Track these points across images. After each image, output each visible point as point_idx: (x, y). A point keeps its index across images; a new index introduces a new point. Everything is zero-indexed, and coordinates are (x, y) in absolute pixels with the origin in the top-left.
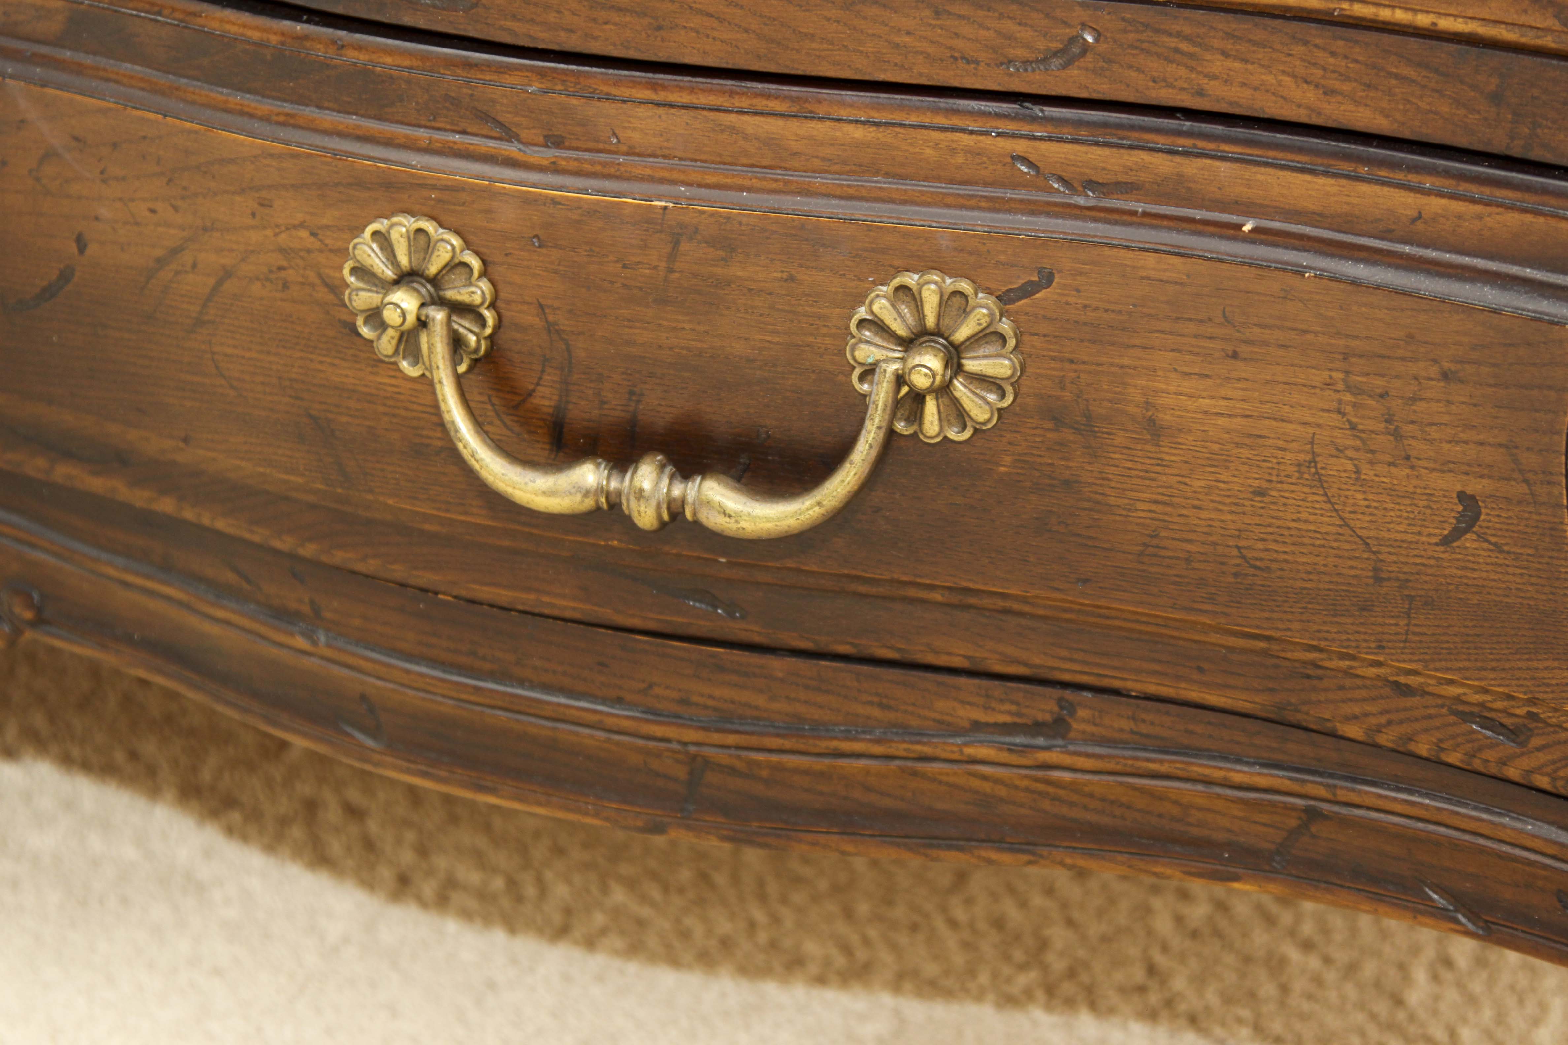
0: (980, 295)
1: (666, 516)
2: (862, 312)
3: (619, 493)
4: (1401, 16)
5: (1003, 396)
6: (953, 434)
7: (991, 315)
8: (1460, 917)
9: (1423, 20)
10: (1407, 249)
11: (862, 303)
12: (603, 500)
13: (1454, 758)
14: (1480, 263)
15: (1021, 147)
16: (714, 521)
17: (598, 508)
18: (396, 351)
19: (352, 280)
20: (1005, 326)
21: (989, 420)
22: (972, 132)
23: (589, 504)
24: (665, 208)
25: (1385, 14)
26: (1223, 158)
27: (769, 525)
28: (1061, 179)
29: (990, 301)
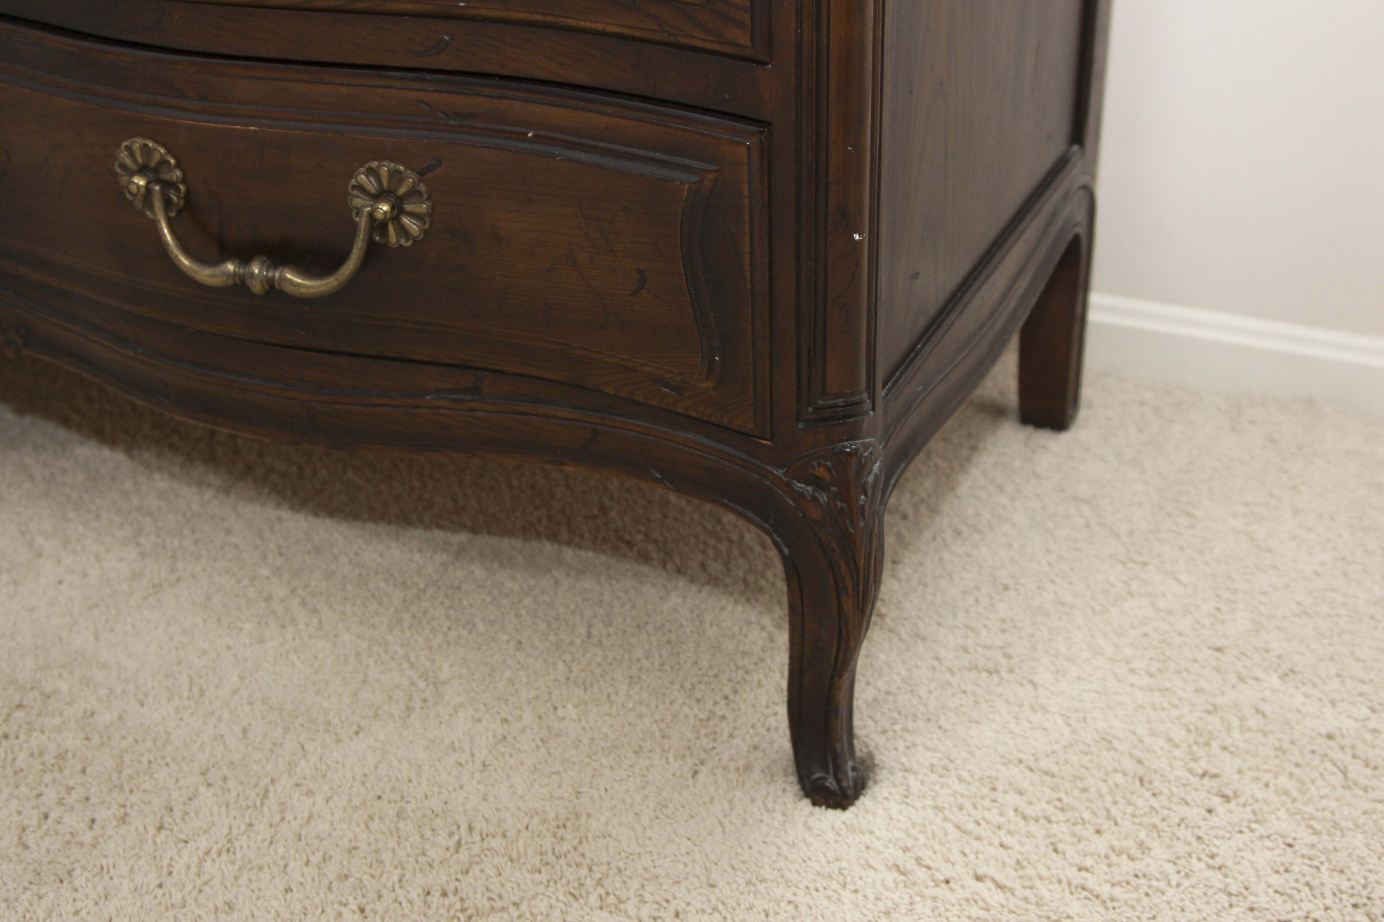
0: (408, 172)
1: (267, 287)
2: (353, 182)
3: (243, 275)
4: (589, 25)
5: (424, 223)
6: (403, 242)
7: (414, 182)
8: (665, 481)
9: (599, 27)
10: (603, 144)
11: (352, 178)
12: (237, 279)
13: (654, 403)
14: (635, 151)
15: (421, 95)
16: (289, 289)
17: (236, 284)
18: (143, 207)
19: (119, 170)
20: (422, 188)
21: (419, 236)
22: (399, 89)
23: (230, 282)
24: (255, 130)
25: (582, 24)
26: (517, 100)
27: (314, 290)
28: (443, 112)
29: (414, 175)
